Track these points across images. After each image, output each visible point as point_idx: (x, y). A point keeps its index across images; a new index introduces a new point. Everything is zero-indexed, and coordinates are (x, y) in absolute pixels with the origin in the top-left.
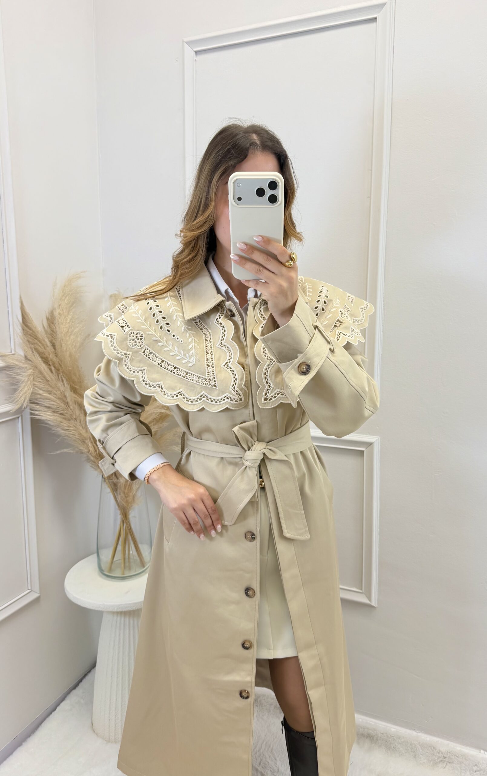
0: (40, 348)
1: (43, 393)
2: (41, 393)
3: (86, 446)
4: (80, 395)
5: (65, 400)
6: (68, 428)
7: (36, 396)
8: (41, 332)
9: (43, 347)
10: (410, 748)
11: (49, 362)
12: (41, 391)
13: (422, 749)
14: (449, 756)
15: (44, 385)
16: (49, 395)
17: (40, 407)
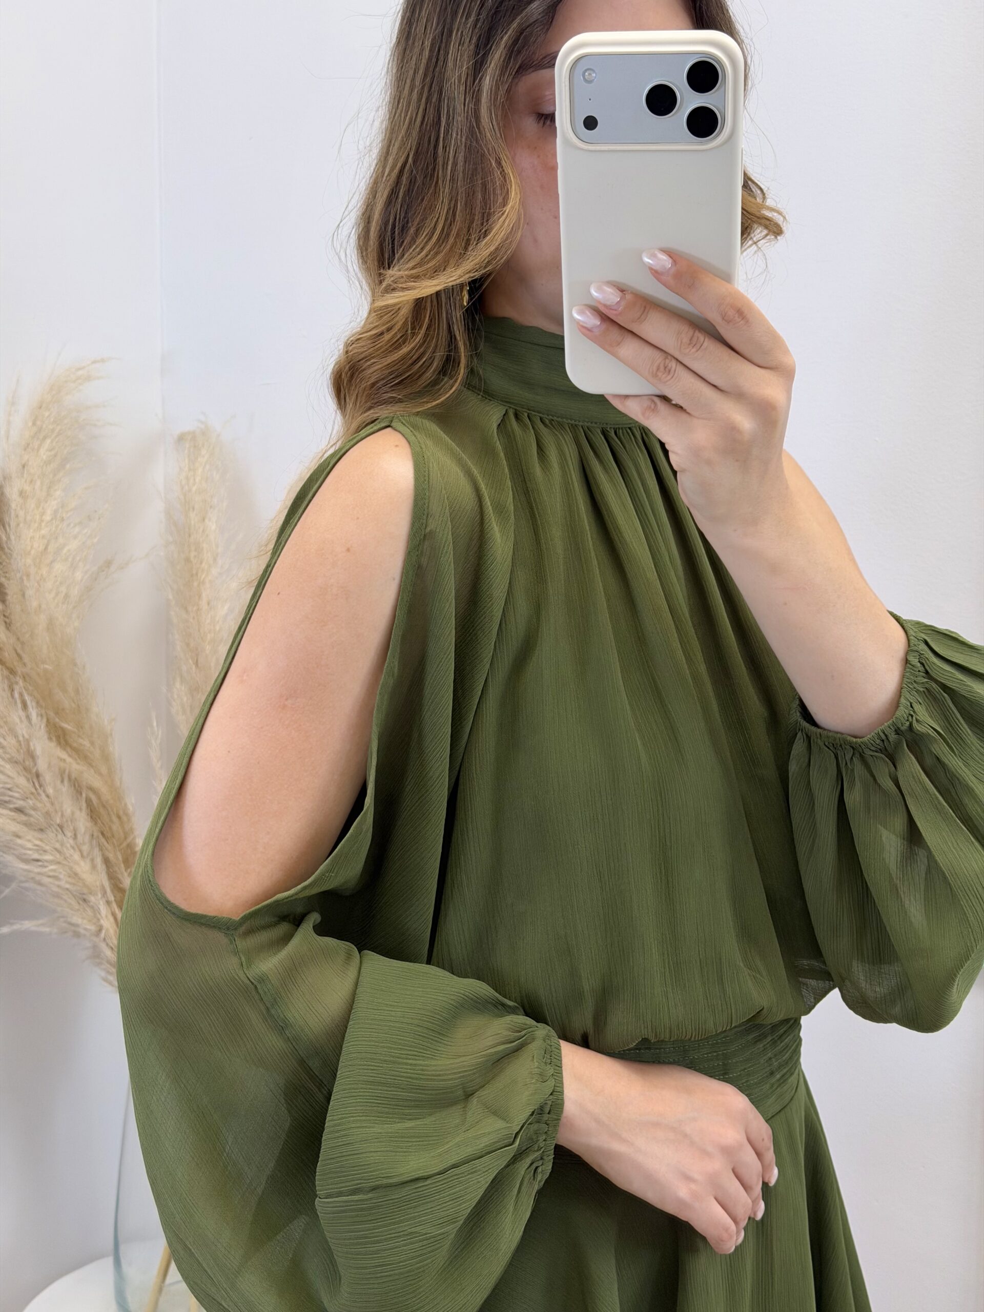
3: (90, 912)
4: (79, 753)
5: (32, 764)
6: (36, 856)
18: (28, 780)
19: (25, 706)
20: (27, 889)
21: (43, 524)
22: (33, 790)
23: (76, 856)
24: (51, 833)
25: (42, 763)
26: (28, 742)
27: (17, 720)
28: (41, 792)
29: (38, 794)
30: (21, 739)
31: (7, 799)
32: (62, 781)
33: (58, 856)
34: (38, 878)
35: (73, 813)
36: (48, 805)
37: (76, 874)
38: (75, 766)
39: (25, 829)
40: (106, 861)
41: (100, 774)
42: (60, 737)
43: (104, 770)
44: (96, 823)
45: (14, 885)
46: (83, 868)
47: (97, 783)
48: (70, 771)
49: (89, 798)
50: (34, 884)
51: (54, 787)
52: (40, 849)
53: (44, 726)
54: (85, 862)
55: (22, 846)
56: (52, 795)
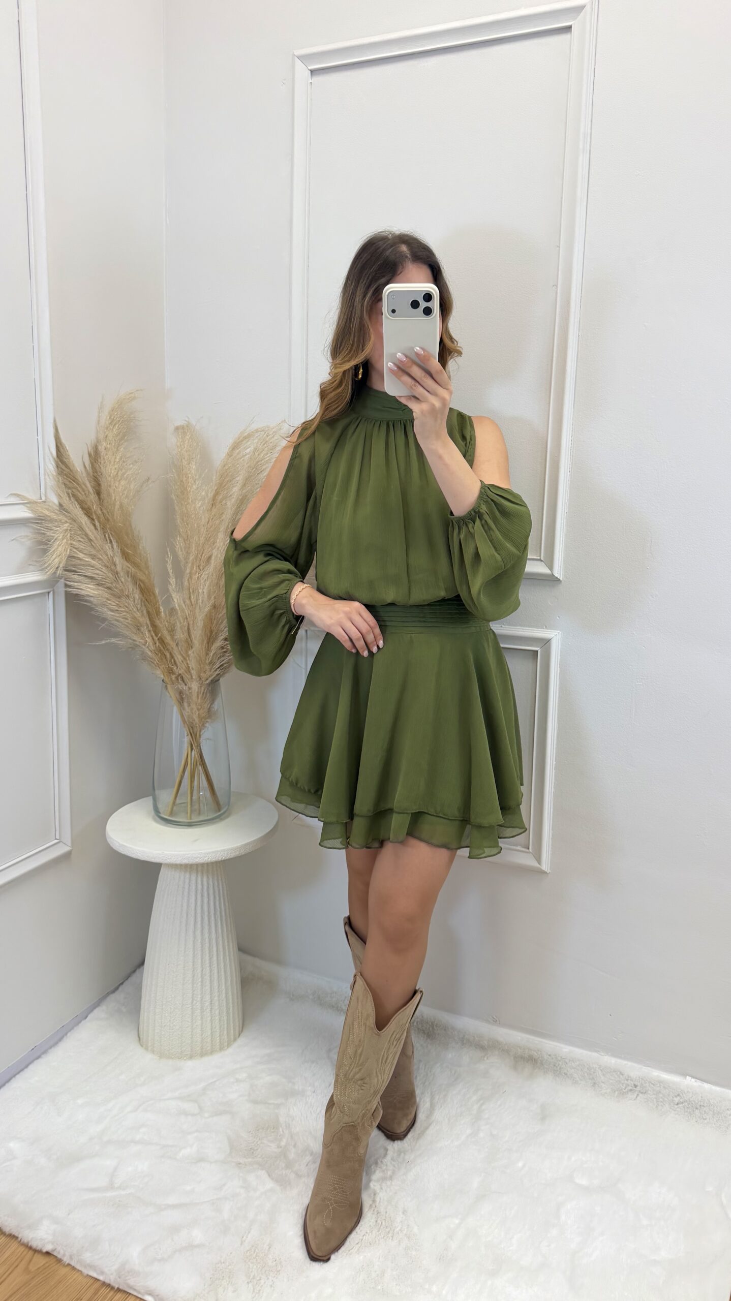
0: (79, 494)
1: (84, 557)
2: (80, 557)
3: (142, 636)
4: (135, 564)
5: (114, 568)
6: (117, 609)
7: (74, 561)
8: (80, 472)
9: (83, 493)
10: (587, 1074)
11: (92, 514)
12: (81, 554)
13: (604, 1075)
14: (642, 1084)
15: (86, 546)
16: (92, 561)
17: (80, 577)
18: (113, 575)
19: (111, 542)
20: (112, 624)
21: (116, 463)
22: (115, 580)
23: (135, 610)
24: (123, 599)
25: (119, 568)
26: (112, 557)
27: (108, 548)
28: (118, 579)
29: (118, 581)
30: (109, 556)
31: (104, 583)
32: (128, 576)
33: (127, 609)
34: (118, 618)
35: (133, 589)
36: (122, 586)
37: (135, 617)
38: (133, 570)
39: (112, 597)
40: (148, 613)
41: (145, 574)
42: (126, 556)
43: (147, 573)
44: (143, 596)
45: (106, 623)
46: (138, 615)
47: (143, 578)
48: (131, 572)
49: (140, 585)
50: (115, 622)
51: (124, 579)
52: (118, 605)
53: (119, 551)
54: (139, 612)
55: (110, 604)
56: (124, 582)
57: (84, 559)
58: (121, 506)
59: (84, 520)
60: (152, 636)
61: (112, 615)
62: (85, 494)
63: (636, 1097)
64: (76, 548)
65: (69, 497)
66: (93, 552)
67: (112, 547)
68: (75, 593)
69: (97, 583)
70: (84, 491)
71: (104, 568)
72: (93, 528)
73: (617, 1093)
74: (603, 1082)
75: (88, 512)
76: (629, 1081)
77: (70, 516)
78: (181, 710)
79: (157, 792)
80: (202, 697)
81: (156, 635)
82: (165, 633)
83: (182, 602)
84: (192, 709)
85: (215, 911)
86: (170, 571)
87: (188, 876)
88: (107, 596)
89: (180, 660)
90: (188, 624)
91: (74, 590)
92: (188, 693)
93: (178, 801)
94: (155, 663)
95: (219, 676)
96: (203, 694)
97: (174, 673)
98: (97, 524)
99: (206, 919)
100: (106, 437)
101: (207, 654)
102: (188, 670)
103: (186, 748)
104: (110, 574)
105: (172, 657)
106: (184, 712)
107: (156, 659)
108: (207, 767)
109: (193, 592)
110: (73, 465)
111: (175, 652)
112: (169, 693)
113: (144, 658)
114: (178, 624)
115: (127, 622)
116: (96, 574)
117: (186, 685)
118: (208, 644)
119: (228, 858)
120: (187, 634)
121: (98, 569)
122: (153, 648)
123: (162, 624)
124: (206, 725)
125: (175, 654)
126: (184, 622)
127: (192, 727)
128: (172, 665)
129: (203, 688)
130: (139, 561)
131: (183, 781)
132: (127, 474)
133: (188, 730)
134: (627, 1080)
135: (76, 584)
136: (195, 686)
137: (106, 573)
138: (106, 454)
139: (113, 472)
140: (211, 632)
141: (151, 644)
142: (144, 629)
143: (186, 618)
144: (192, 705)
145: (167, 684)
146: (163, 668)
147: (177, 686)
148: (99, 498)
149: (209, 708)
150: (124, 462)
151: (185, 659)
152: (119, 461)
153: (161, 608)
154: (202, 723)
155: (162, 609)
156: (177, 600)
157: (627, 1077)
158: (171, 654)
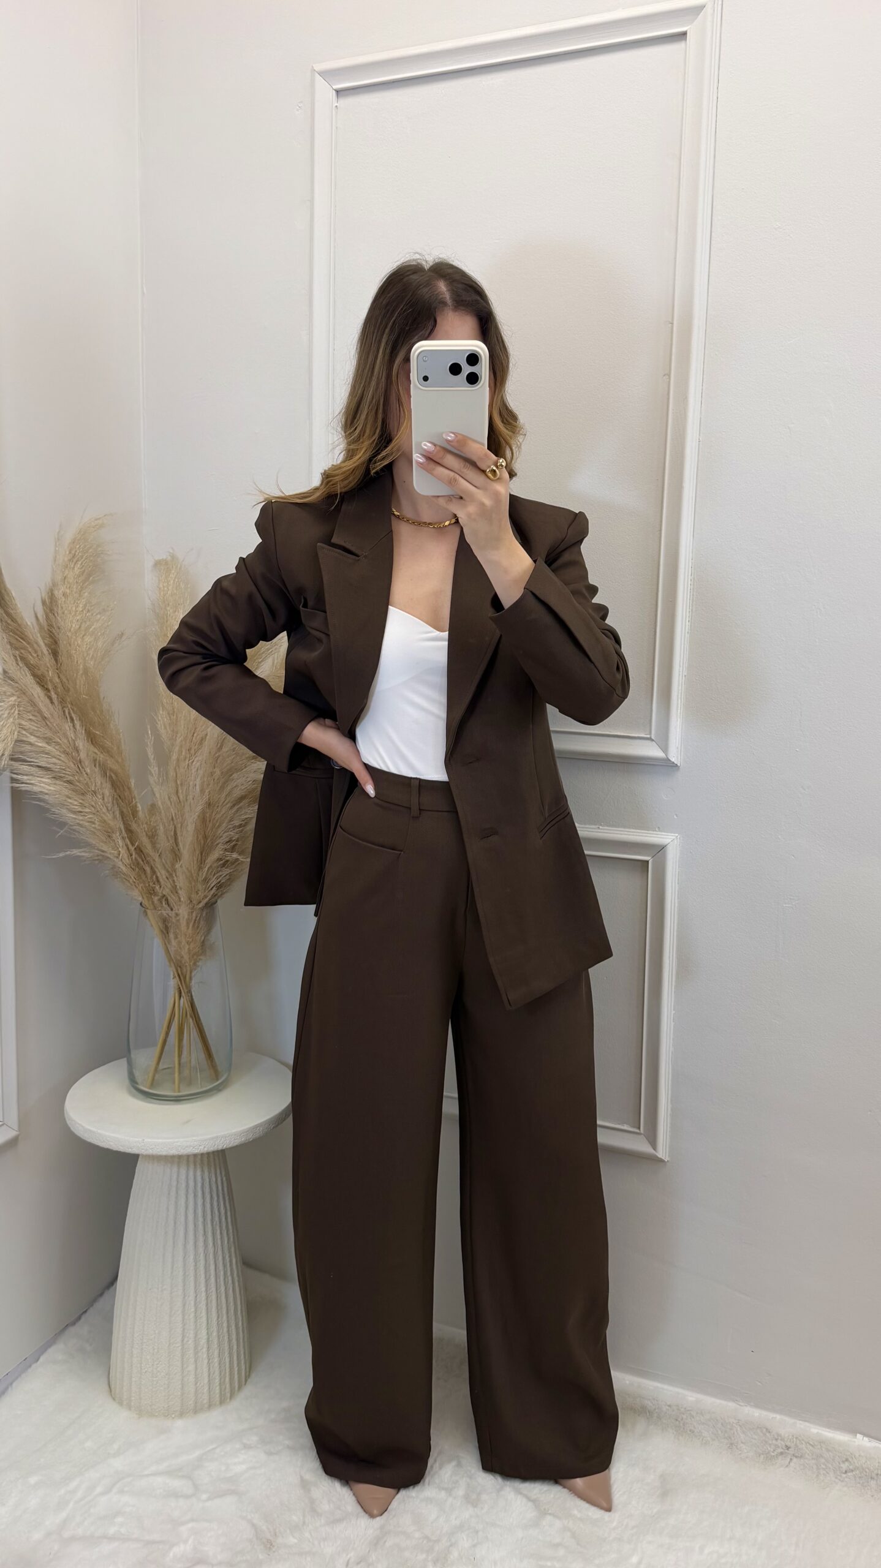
0: (30, 657)
1: (35, 741)
2: (32, 741)
3: (113, 844)
4: (103, 749)
5: (77, 755)
6: (80, 809)
7: (23, 747)
8: (32, 627)
9: (35, 655)
10: (722, 1432)
11: (46, 684)
12: (32, 737)
13: (744, 1432)
14: (796, 1445)
15: (39, 726)
16: (46, 746)
17: (32, 768)
18: (75, 764)
19: (72, 720)
20: (74, 830)
21: (78, 612)
22: (78, 770)
23: (104, 810)
24: (89, 796)
25: (83, 755)
26: (74, 741)
27: (68, 729)
28: (82, 770)
29: (82, 773)
30: (70, 739)
31: (62, 775)
32: (95, 766)
33: (93, 809)
34: (81, 822)
35: (101, 783)
36: (88, 779)
37: (105, 821)
38: (101, 757)
39: (73, 793)
40: (122, 813)
41: (117, 762)
42: (92, 739)
43: (120, 760)
44: (116, 791)
45: (65, 829)
46: (108, 817)
47: (115, 767)
48: (99, 761)
49: (111, 777)
50: (78, 827)
51: (90, 769)
52: (82, 805)
53: (83, 732)
54: (109, 813)
55: (71, 803)
56: (89, 774)
57: (37, 743)
58: (86, 671)
59: (37, 691)
60: (127, 845)
61: (76, 819)
62: (38, 656)
63: (789, 1463)
64: (25, 730)
65: (16, 660)
66: (49, 734)
67: (74, 726)
68: (23, 789)
69: (53, 775)
70: (36, 652)
71: (63, 756)
72: (48, 701)
73: (762, 1456)
74: (742, 1443)
75: (41, 680)
76: (779, 1441)
77: (17, 687)
78: (165, 944)
79: (134, 1054)
80: (193, 926)
81: (133, 845)
82: (145, 841)
83: (167, 797)
84: (179, 943)
85: (212, 1215)
86: (151, 756)
87: (175, 1169)
88: (67, 793)
89: (164, 877)
90: (175, 827)
91: (23, 785)
92: (174, 920)
93: (161, 1066)
94: (131, 881)
95: (217, 896)
96: (195, 922)
97: (155, 894)
98: (53, 697)
99: (201, 1227)
100: (65, 579)
101: (200, 868)
102: (175, 890)
103: (173, 993)
104: (71, 763)
105: (154, 872)
106: (169, 946)
107: (132, 875)
108: (200, 1020)
109: (181, 784)
110: (22, 618)
111: (158, 866)
112: (150, 921)
113: (116, 873)
114: (162, 828)
115: (94, 828)
116: (53, 764)
117: (172, 910)
118: (201, 855)
119: (230, 1146)
120: (173, 841)
121: (54, 757)
122: (127, 861)
123: (140, 830)
124: (198, 963)
125: (157, 868)
126: (169, 826)
127: (180, 967)
128: (154, 884)
129: (194, 915)
130: (110, 744)
131: (168, 1040)
132: (93, 627)
133: (175, 970)
134: (776, 1440)
135: (25, 777)
136: (183, 911)
137: (66, 762)
138: (65, 601)
139: (74, 626)
140: (205, 837)
141: (126, 855)
142: (117, 836)
143: (172, 819)
144: (179, 936)
145: (147, 908)
146: (142, 887)
147: (160, 912)
148: (56, 660)
149: (203, 942)
150: (88, 611)
151: (171, 875)
152: (82, 611)
153: (139, 805)
154: (193, 962)
155: (140, 808)
156: (160, 794)
157: (776, 1436)
158: (152, 868)
